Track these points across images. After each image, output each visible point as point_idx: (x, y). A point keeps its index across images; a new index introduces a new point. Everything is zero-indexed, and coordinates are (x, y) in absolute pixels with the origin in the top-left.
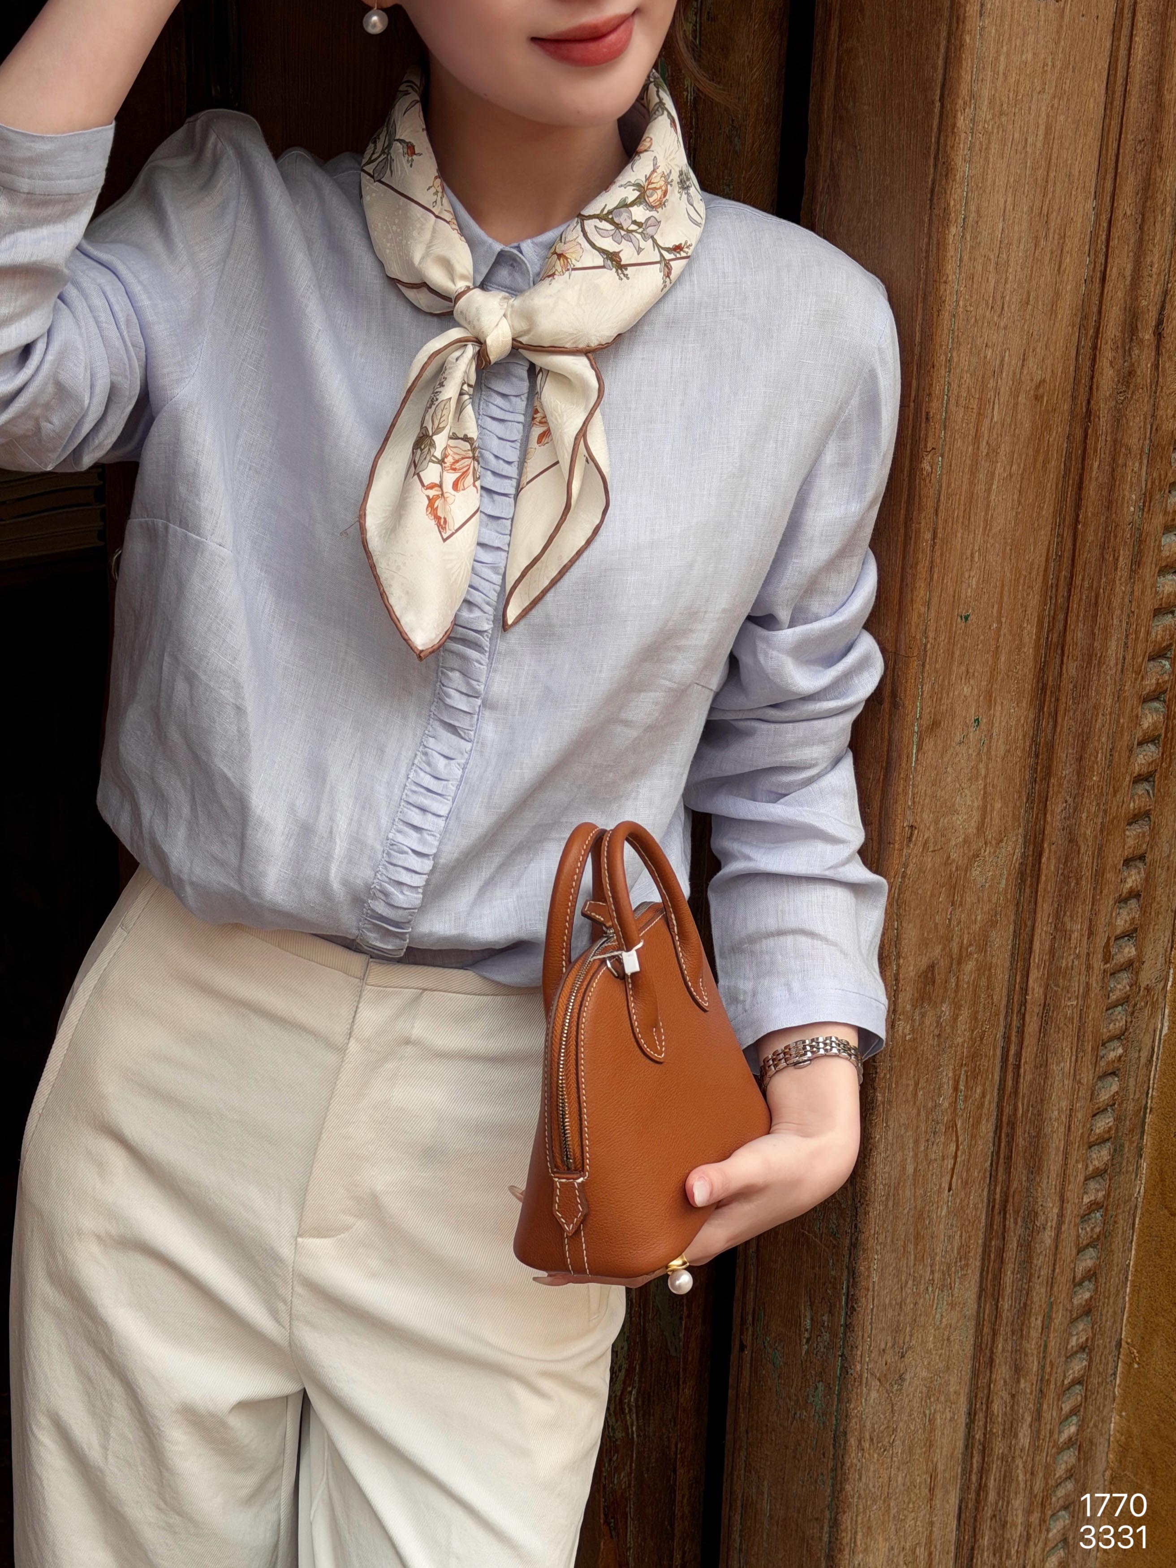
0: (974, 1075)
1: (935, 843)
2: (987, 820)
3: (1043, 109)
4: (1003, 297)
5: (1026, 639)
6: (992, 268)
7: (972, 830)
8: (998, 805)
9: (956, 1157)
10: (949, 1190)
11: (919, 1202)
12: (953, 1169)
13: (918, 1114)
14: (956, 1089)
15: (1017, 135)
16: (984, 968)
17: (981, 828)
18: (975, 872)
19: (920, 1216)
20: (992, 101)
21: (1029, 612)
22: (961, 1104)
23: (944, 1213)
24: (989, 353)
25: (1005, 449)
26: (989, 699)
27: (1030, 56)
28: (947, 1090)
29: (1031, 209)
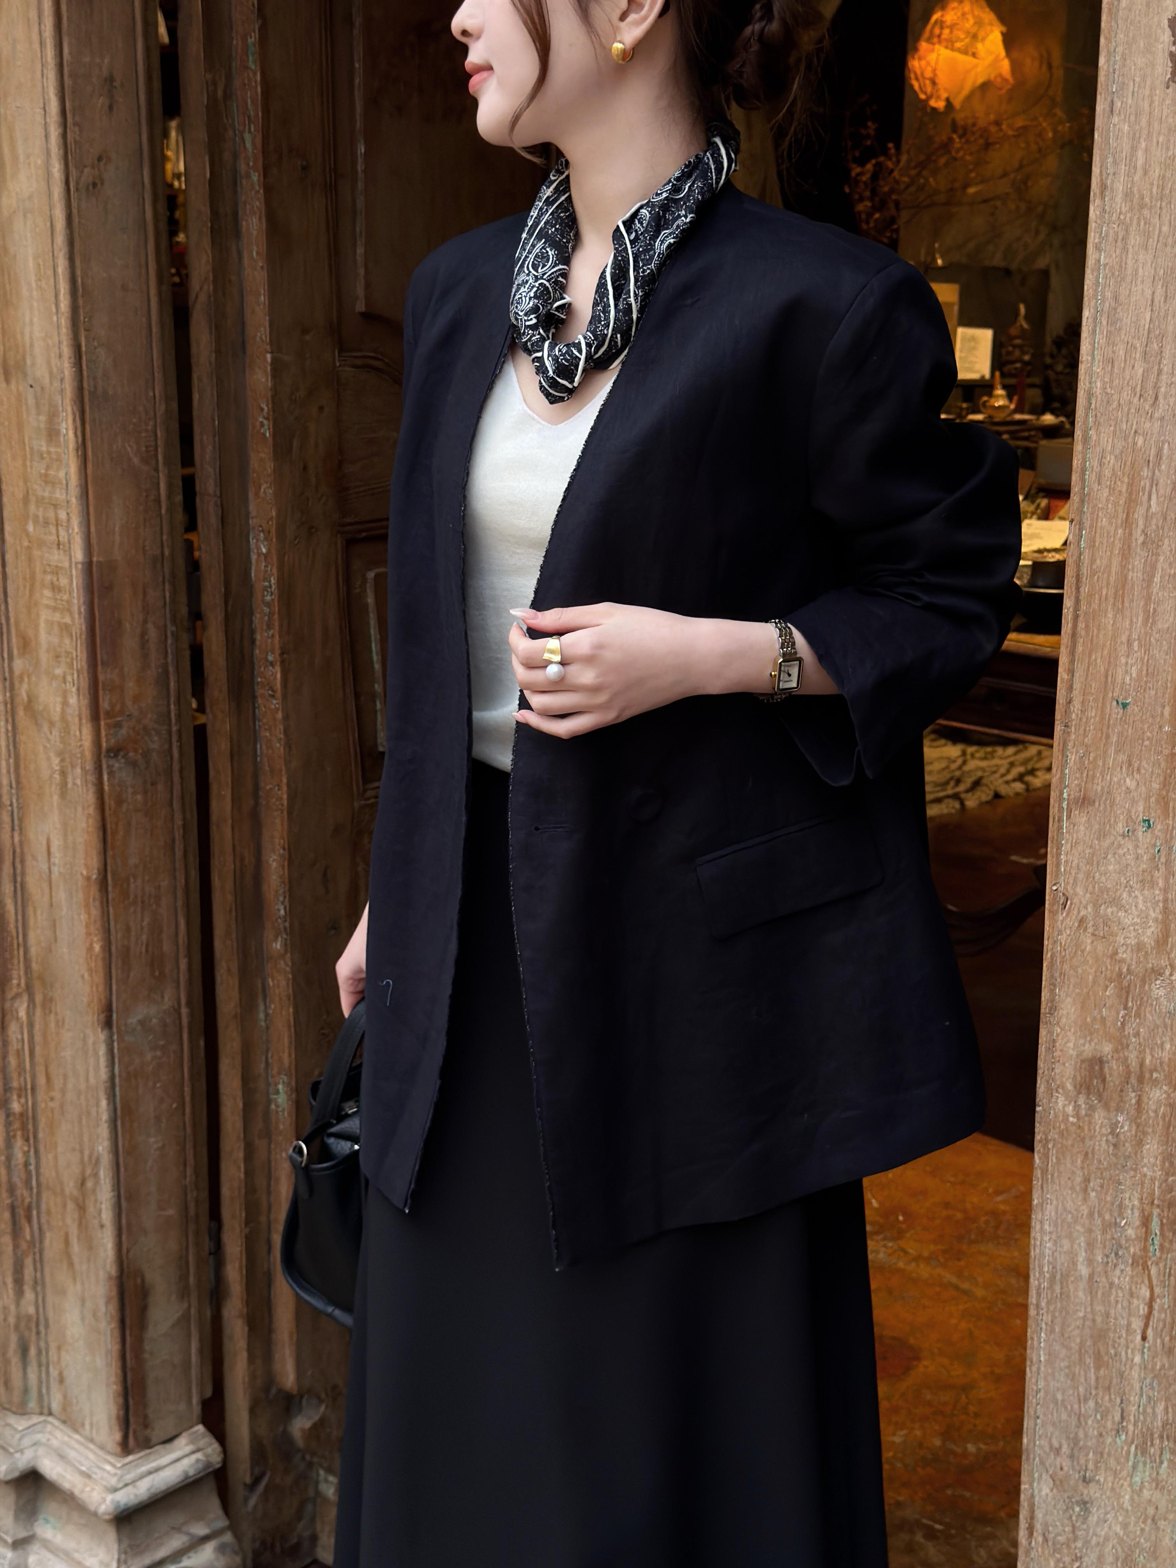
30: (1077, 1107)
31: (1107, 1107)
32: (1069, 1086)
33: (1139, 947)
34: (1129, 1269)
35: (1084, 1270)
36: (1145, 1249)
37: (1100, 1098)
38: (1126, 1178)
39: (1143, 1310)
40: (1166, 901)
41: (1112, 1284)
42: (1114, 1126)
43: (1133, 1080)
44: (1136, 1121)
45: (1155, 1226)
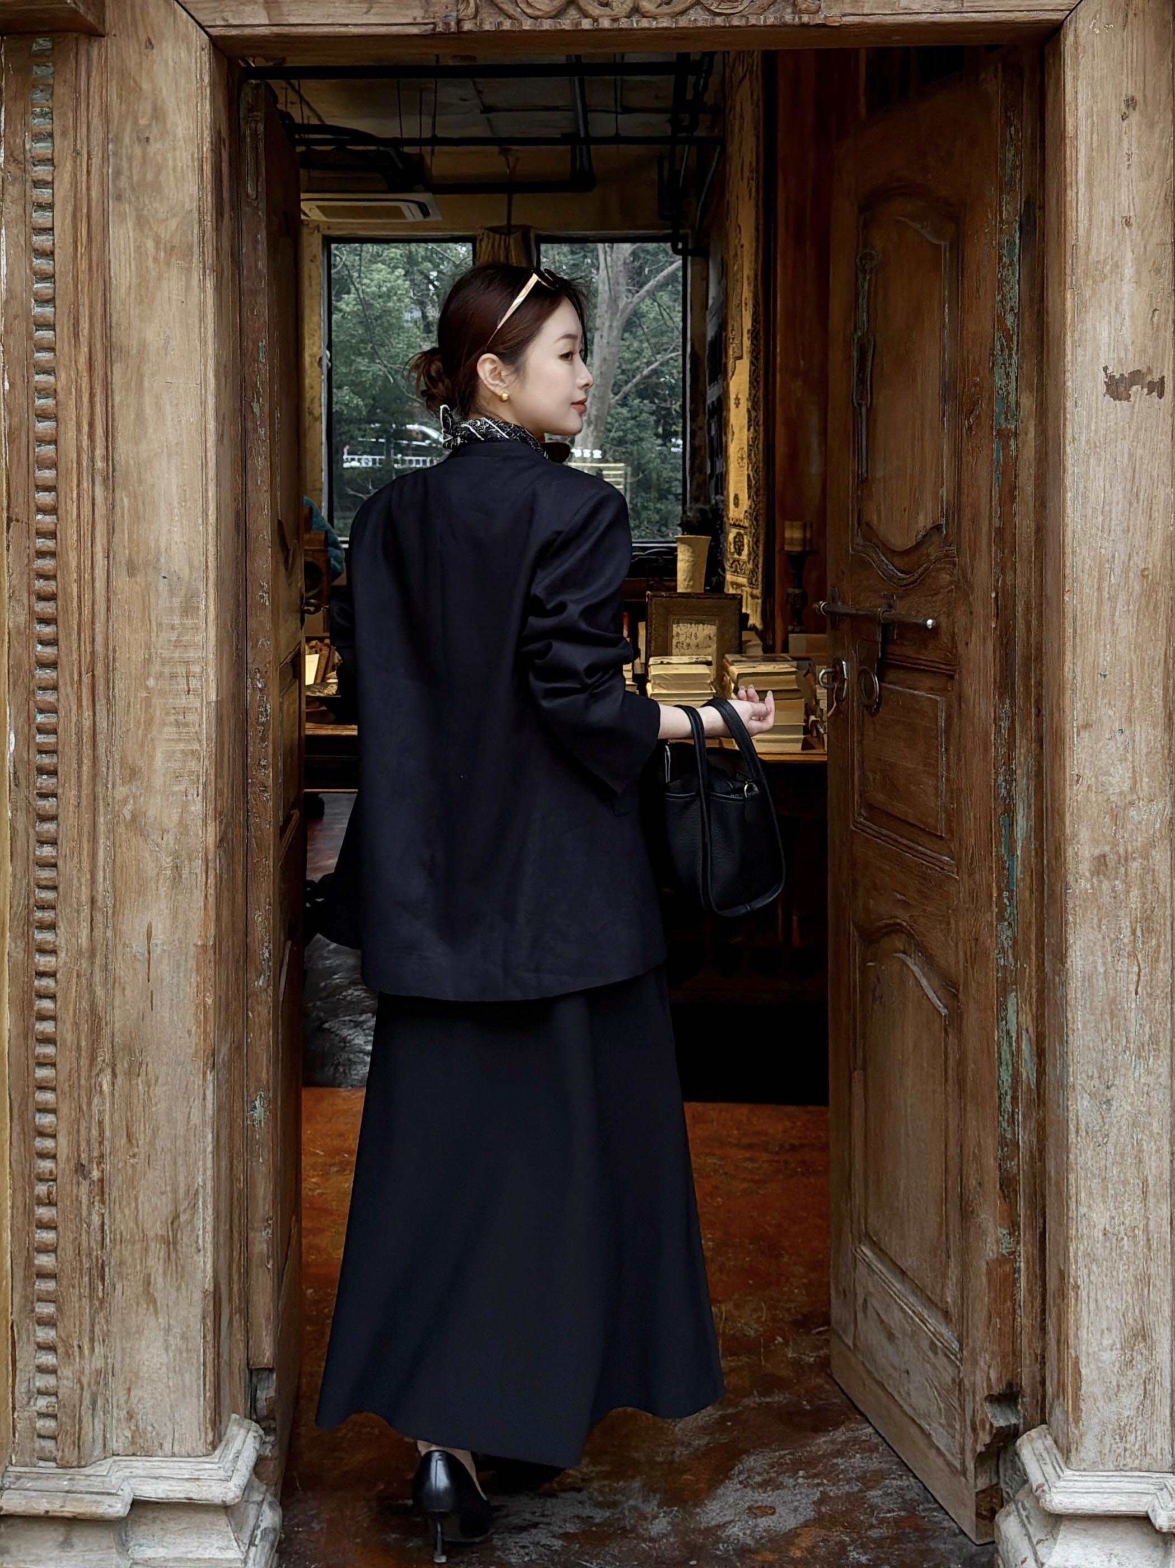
0: (1148, 931)
1: (1097, 788)
2: (1138, 786)
3: (1126, 446)
4: (1110, 527)
5: (1155, 696)
6: (1099, 513)
7: (1126, 788)
8: (1146, 780)
9: (1139, 975)
10: (1136, 993)
11: (1111, 992)
12: (1138, 982)
13: (1104, 938)
14: (1134, 932)
15: (1108, 457)
16: (1147, 870)
17: (1133, 789)
18: (1132, 812)
19: (1113, 1002)
20: (1088, 442)
21: (1155, 681)
22: (1139, 945)
23: (1133, 1006)
24: (1103, 551)
25: (1122, 597)
26: (1130, 720)
27: (1112, 424)
28: (1127, 932)
29: (1124, 490)
30: (1092, 885)
31: (1108, 878)
32: (1087, 874)
33: (1121, 793)
34: (1126, 960)
35: (1101, 969)
36: (1134, 947)
37: (1105, 875)
38: (1121, 913)
39: (1135, 978)
40: (1134, 767)
41: (1117, 971)
42: (1113, 889)
43: (1122, 861)
44: (1124, 882)
45: (1139, 933)
